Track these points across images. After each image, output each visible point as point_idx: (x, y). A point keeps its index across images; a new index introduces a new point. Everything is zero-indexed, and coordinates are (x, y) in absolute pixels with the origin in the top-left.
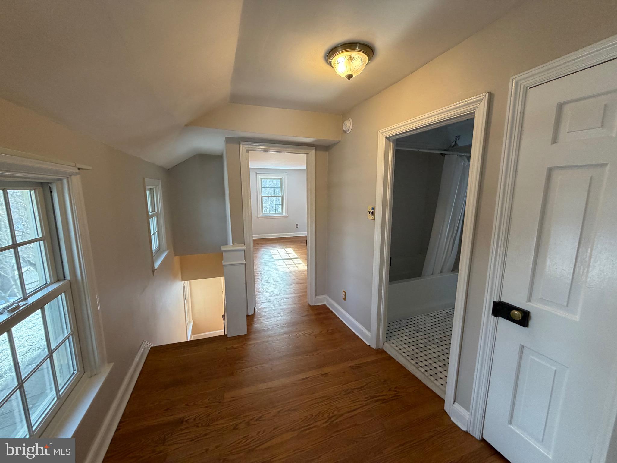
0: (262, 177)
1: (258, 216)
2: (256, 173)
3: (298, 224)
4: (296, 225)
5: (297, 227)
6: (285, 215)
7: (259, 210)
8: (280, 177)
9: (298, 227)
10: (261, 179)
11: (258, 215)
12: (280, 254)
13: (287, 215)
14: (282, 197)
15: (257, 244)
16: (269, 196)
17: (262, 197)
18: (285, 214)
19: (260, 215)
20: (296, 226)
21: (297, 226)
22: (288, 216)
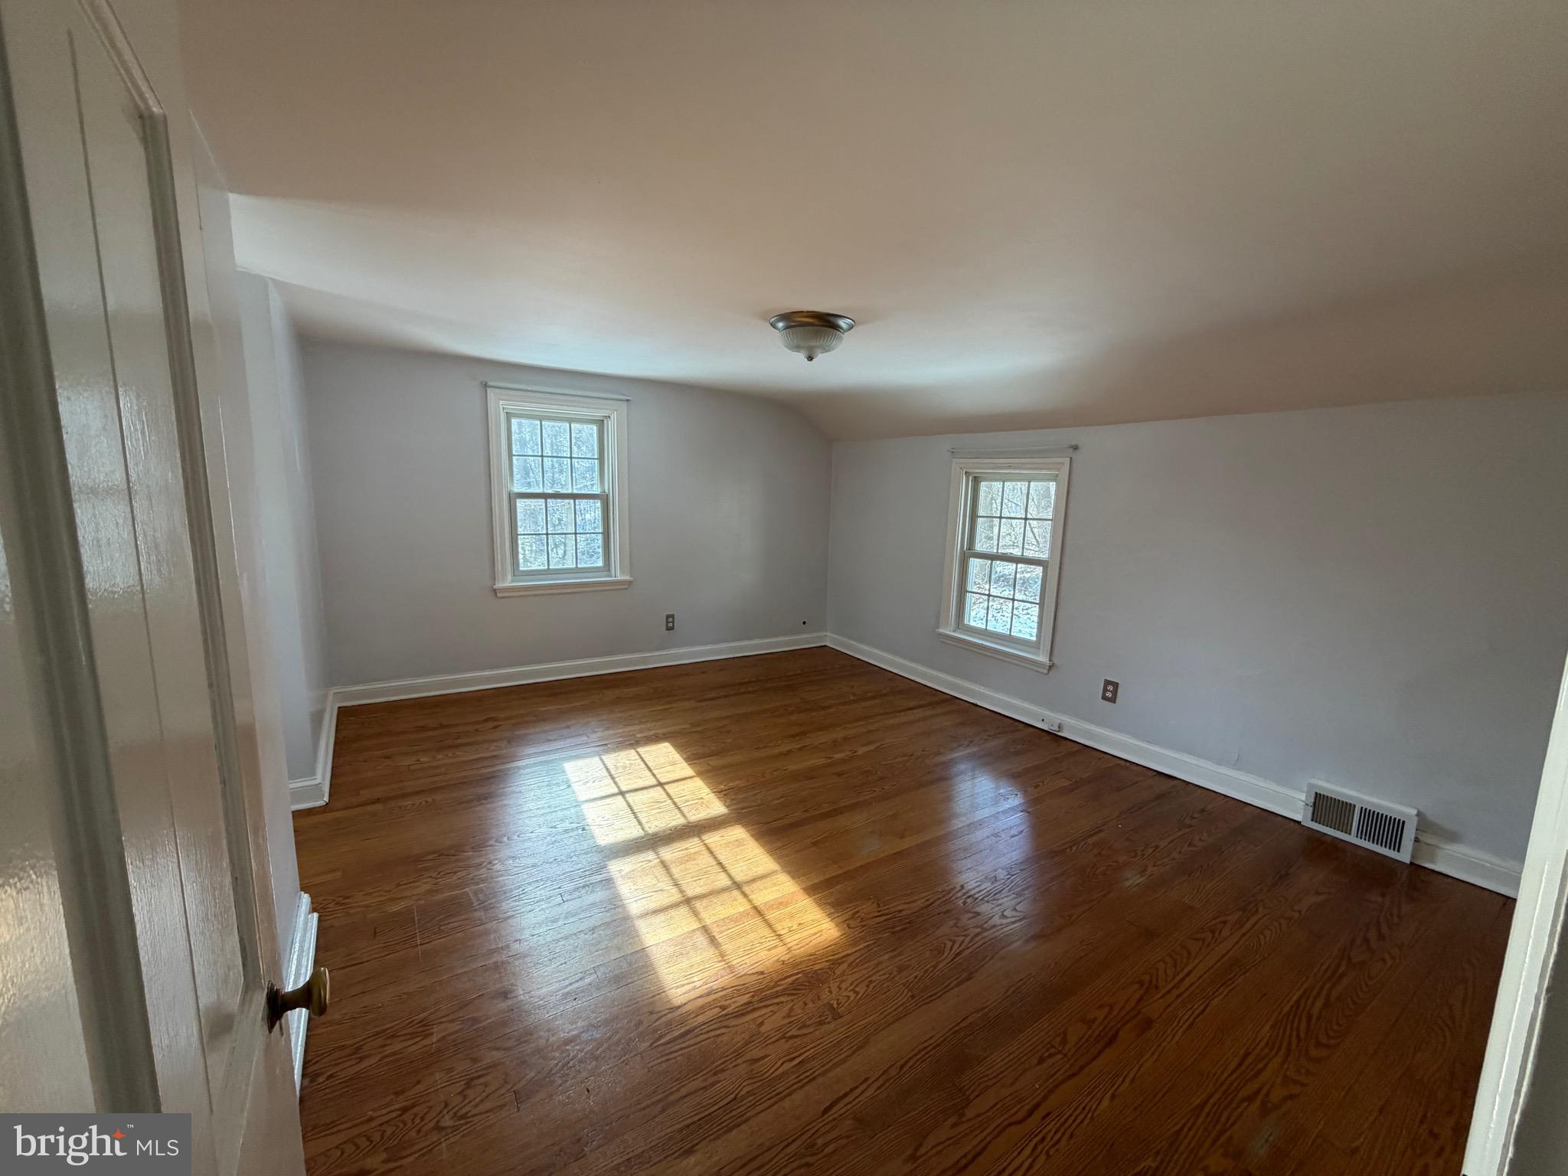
0: (511, 407)
1: (495, 587)
2: (486, 386)
3: (672, 616)
4: (668, 617)
5: (669, 629)
6: (619, 577)
7: (498, 557)
8: (599, 414)
9: (672, 628)
10: (509, 416)
11: (494, 579)
12: (661, 784)
13: (627, 578)
14: (604, 499)
15: (491, 724)
16: (545, 496)
17: (513, 497)
18: (618, 575)
19: (504, 575)
20: (667, 622)
21: (670, 623)
22: (630, 582)
